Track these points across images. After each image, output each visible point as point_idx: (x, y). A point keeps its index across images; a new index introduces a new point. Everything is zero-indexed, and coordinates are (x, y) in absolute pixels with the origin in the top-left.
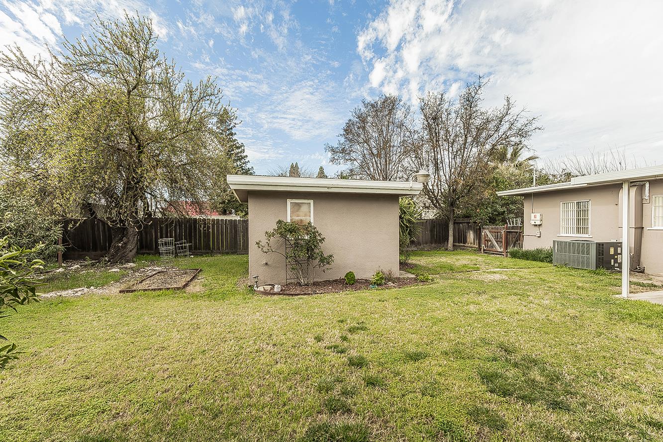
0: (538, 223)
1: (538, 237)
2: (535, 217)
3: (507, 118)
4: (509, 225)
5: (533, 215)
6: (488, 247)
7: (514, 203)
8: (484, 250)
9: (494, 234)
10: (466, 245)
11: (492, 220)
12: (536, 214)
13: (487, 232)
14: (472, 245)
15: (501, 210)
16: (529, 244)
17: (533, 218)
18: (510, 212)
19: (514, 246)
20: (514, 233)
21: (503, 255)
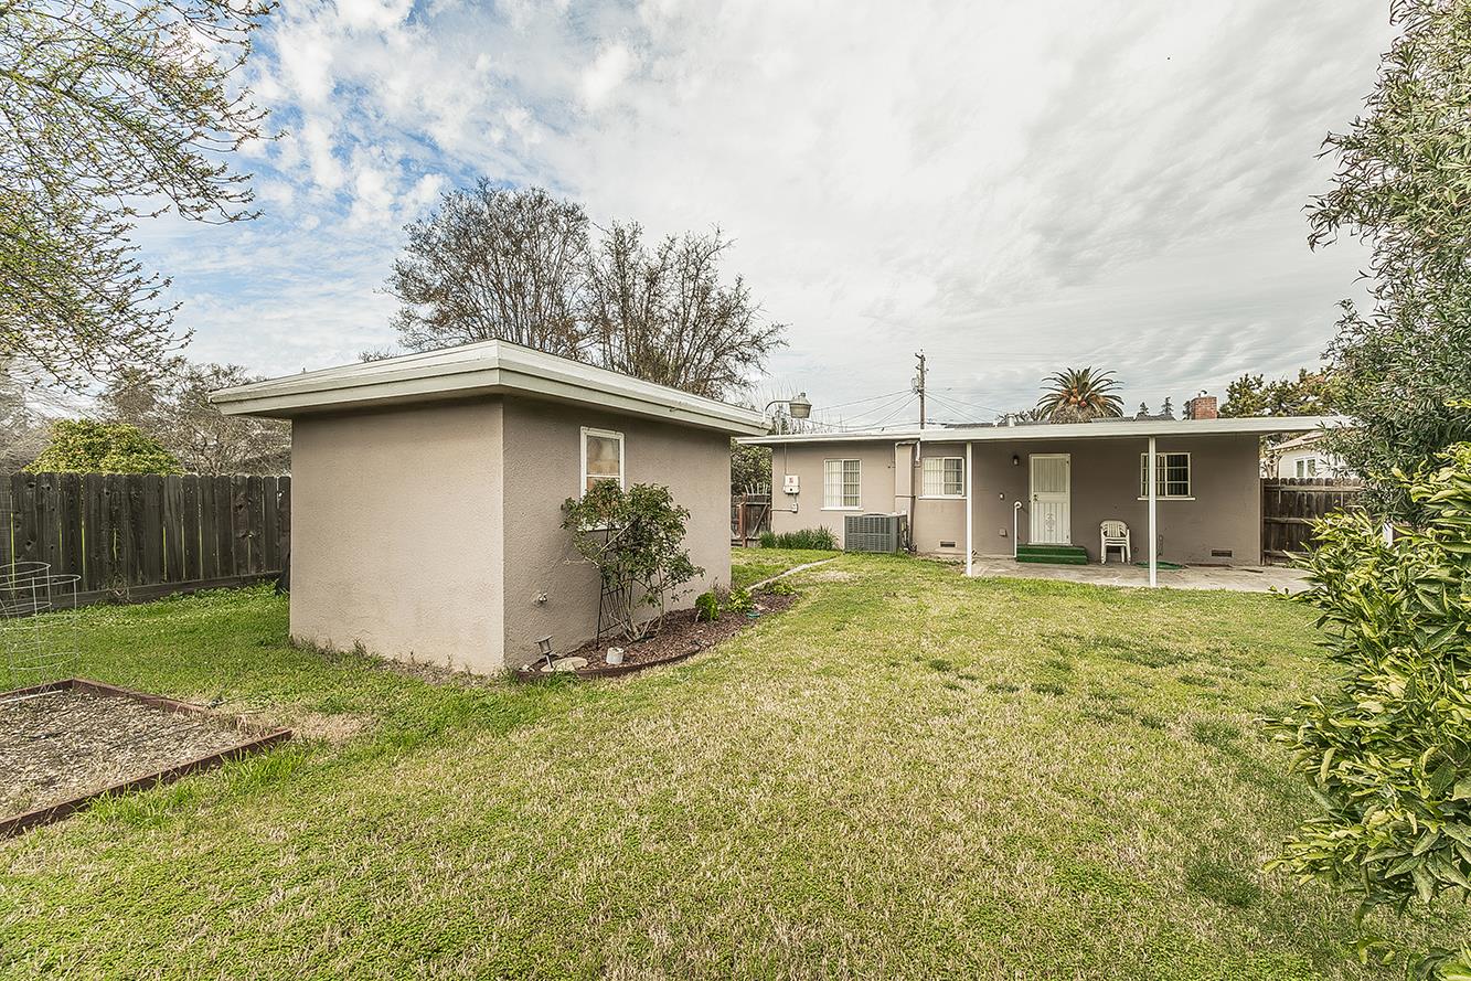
0: (795, 491)
1: (794, 512)
2: (791, 481)
4: (749, 494)
5: (787, 478)
12: (792, 477)
16: (781, 525)
17: (787, 482)
19: (759, 529)
20: (757, 508)
21: (741, 545)
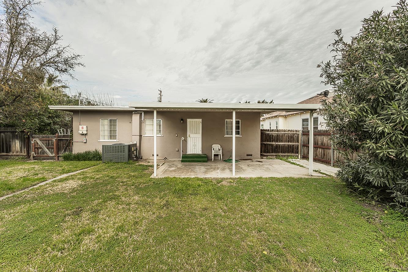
0: (85, 132)
1: (85, 143)
2: (82, 128)
3: (54, 46)
4: (60, 134)
5: (80, 127)
6: (38, 154)
7: (58, 116)
8: (34, 157)
9: (45, 142)
10: (11, 154)
11: (41, 130)
12: (83, 126)
13: (37, 141)
14: (18, 154)
15: (47, 121)
16: (78, 148)
17: (80, 128)
18: (55, 123)
19: (65, 151)
20: (65, 141)
21: (55, 159)
